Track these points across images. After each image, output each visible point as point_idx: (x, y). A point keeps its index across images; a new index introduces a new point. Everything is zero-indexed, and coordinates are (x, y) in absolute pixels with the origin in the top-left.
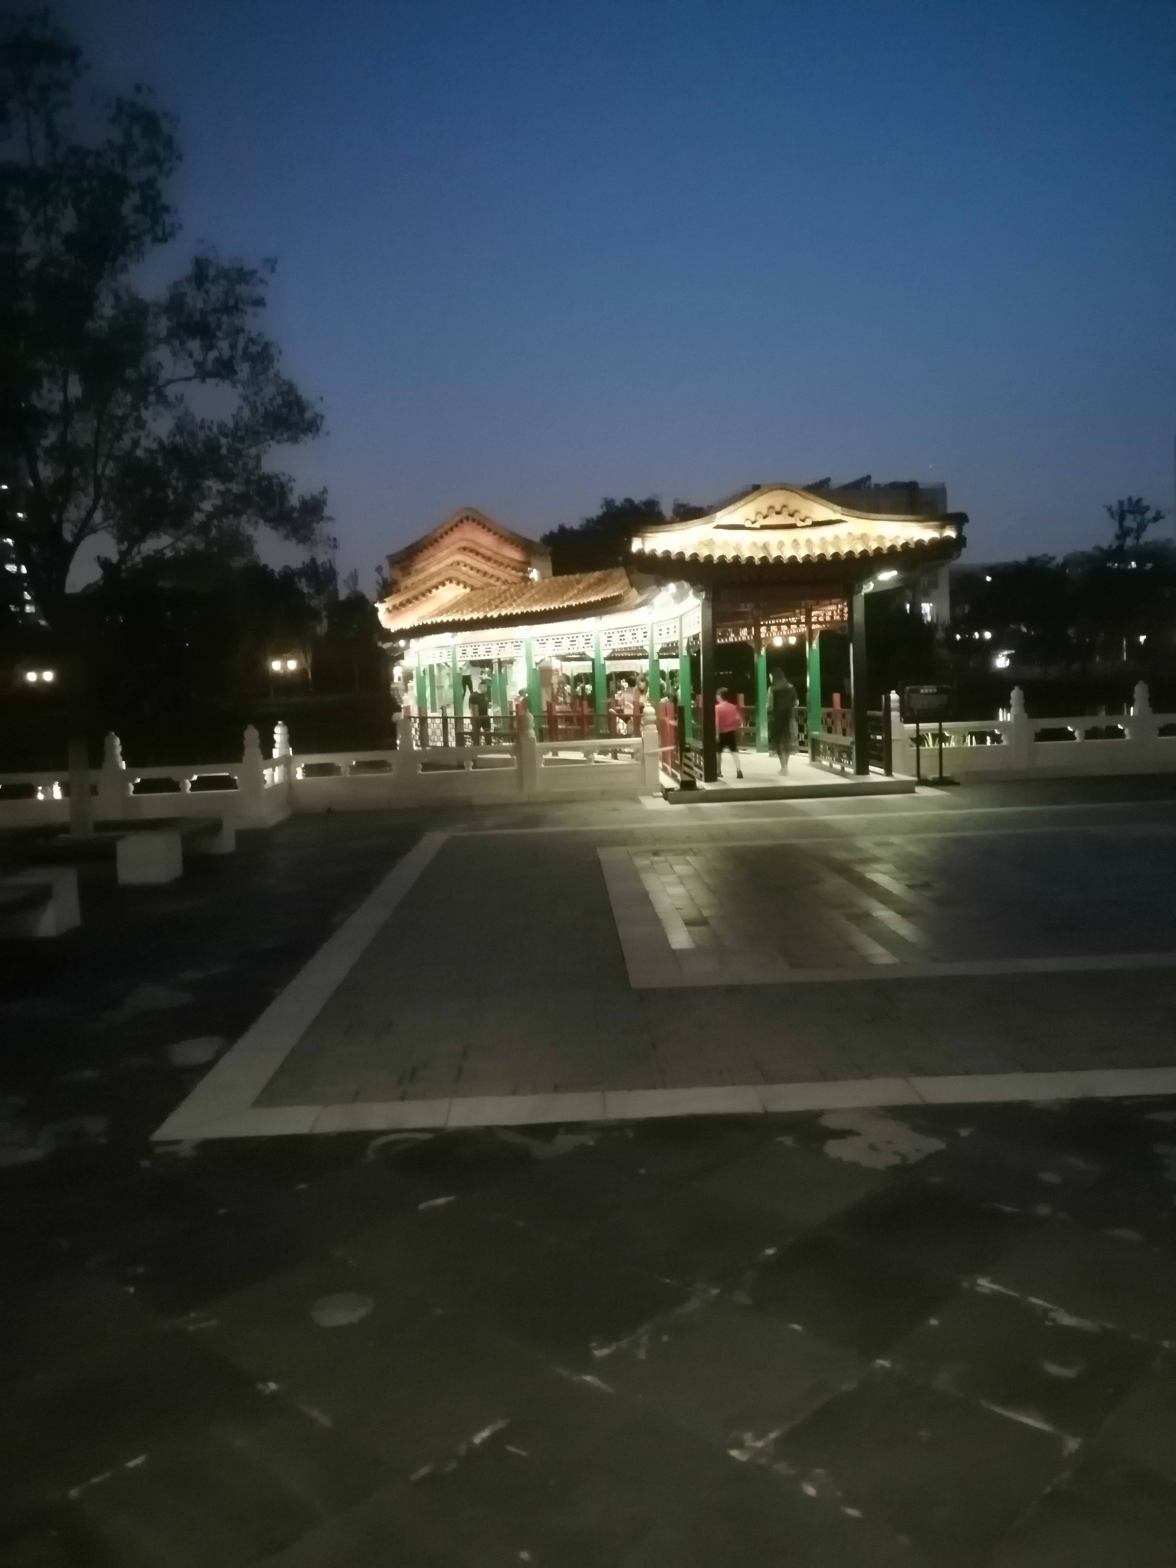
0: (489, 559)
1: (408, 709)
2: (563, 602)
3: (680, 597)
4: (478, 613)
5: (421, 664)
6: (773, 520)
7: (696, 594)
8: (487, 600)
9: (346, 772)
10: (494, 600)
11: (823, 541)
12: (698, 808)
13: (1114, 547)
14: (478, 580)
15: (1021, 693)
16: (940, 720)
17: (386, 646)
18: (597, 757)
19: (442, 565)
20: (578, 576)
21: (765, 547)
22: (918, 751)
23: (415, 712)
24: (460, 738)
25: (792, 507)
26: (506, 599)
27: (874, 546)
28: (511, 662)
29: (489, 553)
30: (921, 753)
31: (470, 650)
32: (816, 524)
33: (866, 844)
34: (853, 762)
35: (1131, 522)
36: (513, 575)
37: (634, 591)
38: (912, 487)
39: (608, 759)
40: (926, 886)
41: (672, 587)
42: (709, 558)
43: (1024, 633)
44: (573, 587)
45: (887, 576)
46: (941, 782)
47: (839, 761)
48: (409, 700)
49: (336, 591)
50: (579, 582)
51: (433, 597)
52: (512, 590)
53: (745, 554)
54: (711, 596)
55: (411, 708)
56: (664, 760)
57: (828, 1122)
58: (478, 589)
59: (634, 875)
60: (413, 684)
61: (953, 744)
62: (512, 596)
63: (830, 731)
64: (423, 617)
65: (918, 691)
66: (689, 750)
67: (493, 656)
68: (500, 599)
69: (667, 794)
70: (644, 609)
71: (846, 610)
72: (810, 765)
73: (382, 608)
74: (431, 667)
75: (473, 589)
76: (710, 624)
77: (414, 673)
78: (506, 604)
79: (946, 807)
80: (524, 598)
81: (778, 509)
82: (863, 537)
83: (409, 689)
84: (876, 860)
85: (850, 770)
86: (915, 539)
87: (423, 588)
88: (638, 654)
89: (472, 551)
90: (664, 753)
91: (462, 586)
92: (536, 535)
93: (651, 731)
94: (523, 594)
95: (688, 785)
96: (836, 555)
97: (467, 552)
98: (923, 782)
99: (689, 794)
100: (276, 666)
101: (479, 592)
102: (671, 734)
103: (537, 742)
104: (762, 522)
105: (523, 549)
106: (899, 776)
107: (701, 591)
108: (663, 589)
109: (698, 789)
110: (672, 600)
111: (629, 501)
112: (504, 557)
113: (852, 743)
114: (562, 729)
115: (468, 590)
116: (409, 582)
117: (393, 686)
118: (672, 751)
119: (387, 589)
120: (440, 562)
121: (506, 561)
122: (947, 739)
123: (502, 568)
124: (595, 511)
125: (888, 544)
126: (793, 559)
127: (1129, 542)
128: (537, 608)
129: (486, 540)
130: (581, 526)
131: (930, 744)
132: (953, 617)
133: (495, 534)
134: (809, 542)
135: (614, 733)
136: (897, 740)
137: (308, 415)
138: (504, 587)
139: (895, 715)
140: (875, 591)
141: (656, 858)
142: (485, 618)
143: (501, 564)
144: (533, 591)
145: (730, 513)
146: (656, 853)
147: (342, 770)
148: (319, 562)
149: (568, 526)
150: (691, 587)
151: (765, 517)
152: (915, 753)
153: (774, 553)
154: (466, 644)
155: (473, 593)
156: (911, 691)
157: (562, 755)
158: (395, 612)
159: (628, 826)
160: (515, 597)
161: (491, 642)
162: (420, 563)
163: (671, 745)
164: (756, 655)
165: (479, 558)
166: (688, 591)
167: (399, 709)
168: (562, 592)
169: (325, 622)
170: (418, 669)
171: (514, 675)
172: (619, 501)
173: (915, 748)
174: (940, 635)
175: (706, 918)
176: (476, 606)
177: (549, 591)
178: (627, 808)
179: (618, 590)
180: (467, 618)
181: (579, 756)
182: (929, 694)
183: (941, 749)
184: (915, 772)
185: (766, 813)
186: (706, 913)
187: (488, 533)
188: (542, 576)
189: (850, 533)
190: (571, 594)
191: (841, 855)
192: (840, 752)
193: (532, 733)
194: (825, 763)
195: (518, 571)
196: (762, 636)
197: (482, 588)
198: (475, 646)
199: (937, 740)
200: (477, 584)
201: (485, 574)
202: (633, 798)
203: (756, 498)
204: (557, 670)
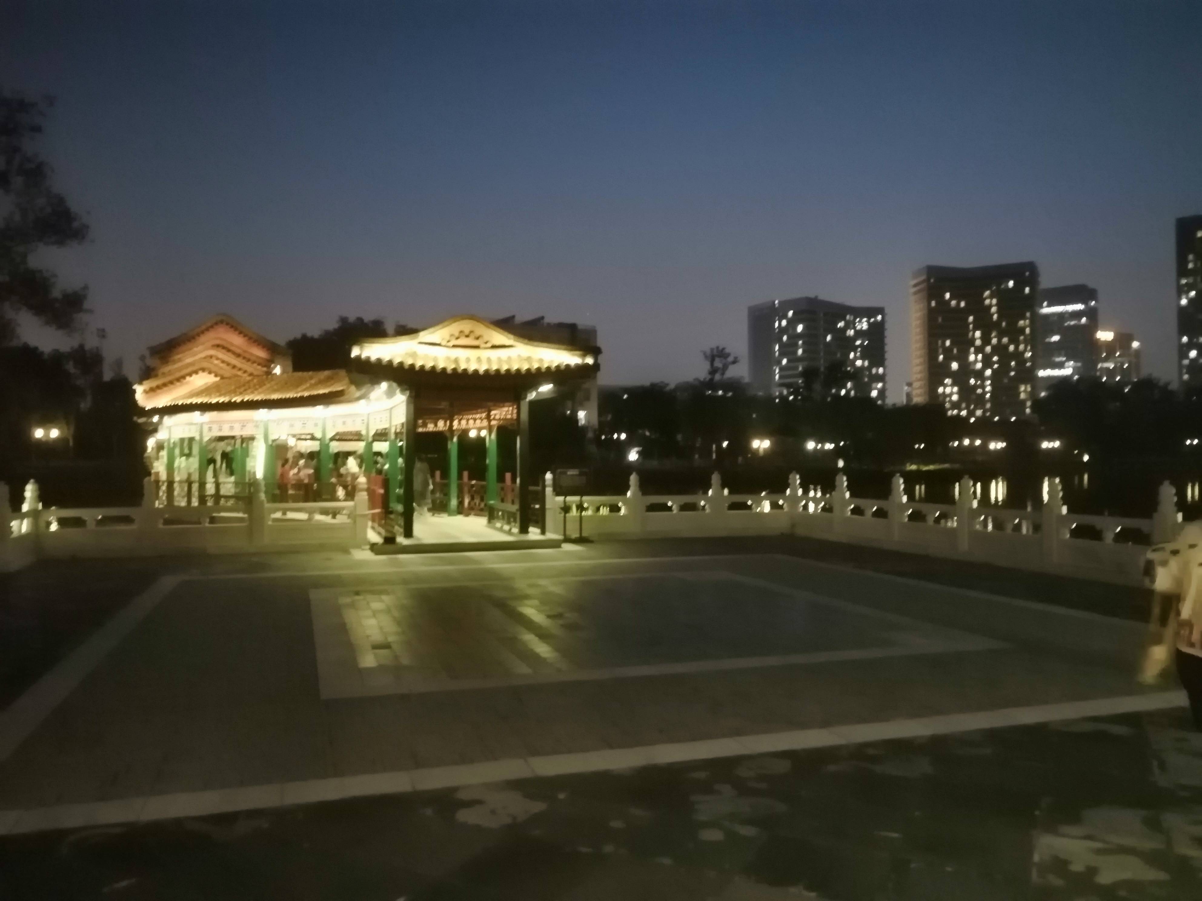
0: (238, 355)
1: (157, 474)
2: (297, 393)
3: (390, 394)
4: (225, 397)
5: (172, 436)
6: (463, 341)
7: (403, 391)
8: (233, 387)
9: (91, 525)
10: (239, 387)
11: (500, 360)
12: (396, 559)
13: (707, 379)
14: (227, 371)
15: (638, 477)
16: (582, 494)
17: (142, 420)
18: (318, 517)
19: (197, 357)
20: (311, 373)
21: (456, 361)
22: (565, 517)
23: (163, 476)
24: (202, 499)
25: (478, 332)
26: (249, 388)
27: (536, 366)
28: (252, 438)
29: (238, 351)
30: (567, 519)
31: (215, 427)
32: (494, 347)
33: (521, 585)
34: (518, 524)
35: (718, 363)
36: (259, 370)
37: (353, 388)
38: (572, 328)
39: (327, 519)
40: (559, 616)
41: (384, 385)
42: (412, 366)
43: (647, 437)
44: (306, 381)
45: (546, 388)
46: (581, 540)
47: (509, 523)
48: (159, 467)
49: (100, 374)
50: (311, 378)
51: (187, 383)
52: (255, 381)
53: (441, 365)
54: (414, 394)
55: (160, 474)
56: (373, 521)
57: (462, 795)
58: (226, 378)
59: (337, 611)
60: (164, 453)
61: (590, 512)
62: (255, 385)
63: (503, 501)
64: (175, 399)
65: (565, 473)
66: (391, 513)
67: (237, 432)
68: (245, 387)
69: (374, 548)
70: (362, 402)
71: (515, 411)
72: (486, 526)
73: (140, 391)
74: (182, 440)
75: (222, 378)
76: (412, 416)
77: (166, 444)
78: (249, 391)
79: (582, 558)
80: (265, 387)
81: (467, 333)
82: (529, 359)
83: (160, 458)
84: (527, 597)
85: (515, 530)
86: (565, 364)
87: (178, 375)
88: (357, 437)
89: (224, 348)
90: (373, 514)
91: (213, 375)
92: (282, 340)
93: (362, 496)
94: (265, 385)
95: (390, 540)
96: (508, 371)
97: (220, 349)
98: (567, 540)
99: (390, 547)
100: (39, 433)
101: (226, 381)
102: (379, 500)
103: (268, 502)
104: (454, 342)
105: (268, 349)
106: (550, 536)
107: (406, 390)
108: (376, 386)
109: (398, 544)
110: (385, 397)
111: (360, 320)
112: (252, 354)
113: (517, 510)
114: (291, 495)
115: (218, 379)
116: (166, 369)
117: (146, 455)
118: (378, 513)
119: (147, 374)
120: (195, 355)
121: (253, 358)
122: (586, 509)
123: (249, 363)
124: (332, 325)
125: (546, 365)
126: (476, 372)
127: (717, 377)
128: (275, 396)
129: (237, 340)
130: (320, 335)
131: (574, 512)
132: (600, 423)
133: (245, 336)
134: (489, 360)
135: (334, 499)
136: (549, 509)
137: (76, 224)
138: (249, 378)
139: (549, 490)
140: (537, 398)
141: (357, 598)
142: (230, 402)
143: (249, 360)
144: (273, 383)
145: (430, 333)
146: (357, 593)
147: (88, 523)
148: (88, 347)
149: (309, 334)
150: (397, 387)
151: (457, 338)
152: (562, 518)
153: (463, 366)
154: (211, 422)
155: (222, 381)
156: (560, 473)
157: (291, 515)
158: (152, 394)
159: (337, 572)
160: (257, 387)
161: (235, 421)
162: (178, 354)
163: (378, 508)
164: (449, 443)
165: (230, 354)
166: (396, 390)
167: (149, 474)
168: (296, 385)
169: (89, 398)
170: (169, 440)
171: (254, 450)
172: (352, 318)
173: (563, 515)
174: (590, 435)
175: (389, 643)
176: (223, 392)
177: (286, 384)
178: (339, 558)
179: (342, 386)
180: (214, 401)
181: (303, 516)
182: (573, 475)
183: (581, 517)
184: (562, 532)
185: (451, 562)
186: (391, 639)
187: (240, 335)
188: (284, 371)
189: (519, 356)
190: (304, 387)
191: (500, 594)
192: (509, 518)
193: (262, 496)
194: (498, 525)
195: (265, 366)
196: (455, 428)
197: (229, 378)
198: (220, 423)
199: (579, 511)
200: (227, 375)
201: (234, 367)
202: (346, 551)
203: (451, 324)
204: (292, 448)
